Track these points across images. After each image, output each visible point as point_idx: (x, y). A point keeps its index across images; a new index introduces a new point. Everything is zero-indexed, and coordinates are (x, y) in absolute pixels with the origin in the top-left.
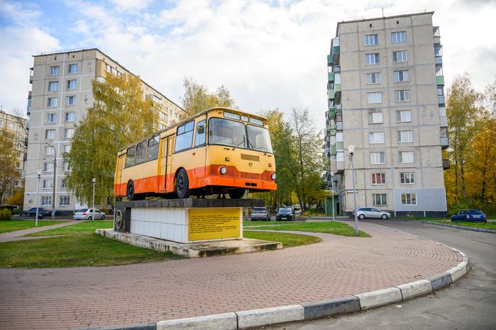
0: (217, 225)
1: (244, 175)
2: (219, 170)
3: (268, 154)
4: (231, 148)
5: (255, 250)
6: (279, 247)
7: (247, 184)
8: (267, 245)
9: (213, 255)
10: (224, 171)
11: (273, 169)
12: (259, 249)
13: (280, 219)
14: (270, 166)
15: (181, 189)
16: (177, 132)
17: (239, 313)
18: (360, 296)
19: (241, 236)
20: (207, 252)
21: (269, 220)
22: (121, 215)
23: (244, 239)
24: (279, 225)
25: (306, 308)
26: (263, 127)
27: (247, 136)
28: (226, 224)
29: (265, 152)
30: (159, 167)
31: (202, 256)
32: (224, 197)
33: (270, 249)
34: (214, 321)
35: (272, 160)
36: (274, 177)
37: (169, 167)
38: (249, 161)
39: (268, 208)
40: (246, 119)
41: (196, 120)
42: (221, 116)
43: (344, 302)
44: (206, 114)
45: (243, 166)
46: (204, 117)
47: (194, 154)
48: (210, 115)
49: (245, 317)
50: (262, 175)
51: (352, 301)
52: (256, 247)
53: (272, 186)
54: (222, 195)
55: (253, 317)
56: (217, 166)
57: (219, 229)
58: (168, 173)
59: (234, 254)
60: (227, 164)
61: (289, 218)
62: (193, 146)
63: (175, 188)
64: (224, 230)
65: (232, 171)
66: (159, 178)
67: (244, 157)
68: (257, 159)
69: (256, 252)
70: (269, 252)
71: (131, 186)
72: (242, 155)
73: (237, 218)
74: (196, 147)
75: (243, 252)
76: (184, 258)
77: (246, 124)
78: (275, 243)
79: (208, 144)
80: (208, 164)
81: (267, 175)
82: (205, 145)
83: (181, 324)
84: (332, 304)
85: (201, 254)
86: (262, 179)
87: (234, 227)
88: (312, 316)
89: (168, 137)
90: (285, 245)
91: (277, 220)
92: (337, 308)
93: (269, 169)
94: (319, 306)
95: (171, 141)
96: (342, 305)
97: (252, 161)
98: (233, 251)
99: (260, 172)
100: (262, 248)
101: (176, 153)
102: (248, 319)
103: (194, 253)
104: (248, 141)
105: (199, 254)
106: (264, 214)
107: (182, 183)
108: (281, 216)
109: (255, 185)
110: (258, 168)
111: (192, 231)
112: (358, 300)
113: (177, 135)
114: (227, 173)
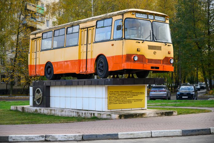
0: (128, 99)
1: (150, 61)
2: (132, 58)
3: (168, 44)
4: (141, 42)
5: (157, 115)
6: (174, 113)
7: (152, 68)
8: (166, 112)
9: (128, 118)
10: (136, 59)
11: (172, 55)
12: (160, 115)
13: (180, 97)
14: (169, 53)
15: (101, 71)
16: (96, 25)
17: (152, 131)
18: (211, 128)
19: (146, 107)
20: (124, 115)
21: (169, 99)
22: (41, 93)
23: (148, 109)
24: (179, 102)
25: (183, 131)
26: (164, 22)
27: (153, 31)
28: (134, 98)
29: (165, 43)
30: (80, 53)
31: (121, 118)
32: (133, 76)
33: (167, 115)
34: (142, 133)
35: (171, 48)
36: (172, 62)
37: (89, 53)
38: (153, 51)
39: (169, 87)
40: (152, 17)
41: (113, 17)
42: (134, 17)
43: (202, 130)
44: (122, 14)
45: (149, 55)
46: (120, 17)
47: (113, 45)
48: (126, 16)
49: (155, 132)
50: (163, 60)
51: (206, 129)
52: (157, 114)
53: (171, 68)
54: (131, 75)
55: (158, 133)
56: (131, 55)
57: (130, 102)
58: (89, 57)
59: (142, 117)
60: (139, 53)
61: (190, 97)
62: (112, 39)
63: (96, 69)
64: (133, 102)
65: (142, 58)
66: (80, 61)
67: (150, 47)
68: (159, 48)
69: (157, 116)
70: (167, 117)
71: (49, 67)
72: (149, 46)
73: (143, 93)
74: (114, 40)
75: (148, 116)
76: (108, 119)
77: (152, 21)
78: (172, 111)
79: (125, 39)
80: (125, 53)
81: (167, 60)
82: (121, 39)
83: (128, 133)
84: (196, 130)
85: (120, 117)
86: (163, 63)
87: (141, 100)
88: (186, 134)
89: (87, 28)
90: (179, 114)
91: (177, 99)
92: (198, 132)
93: (169, 56)
94: (189, 131)
95: (90, 32)
96: (201, 131)
97: (156, 51)
98: (141, 115)
99: (162, 58)
100: (162, 114)
101: (96, 42)
102: (156, 133)
103: (116, 116)
104: (153, 35)
105: (119, 117)
106: (163, 93)
107: (102, 67)
108: (182, 94)
109: (158, 68)
110: (160, 55)
111: (110, 102)
112: (210, 129)
113: (96, 28)
114: (138, 60)
